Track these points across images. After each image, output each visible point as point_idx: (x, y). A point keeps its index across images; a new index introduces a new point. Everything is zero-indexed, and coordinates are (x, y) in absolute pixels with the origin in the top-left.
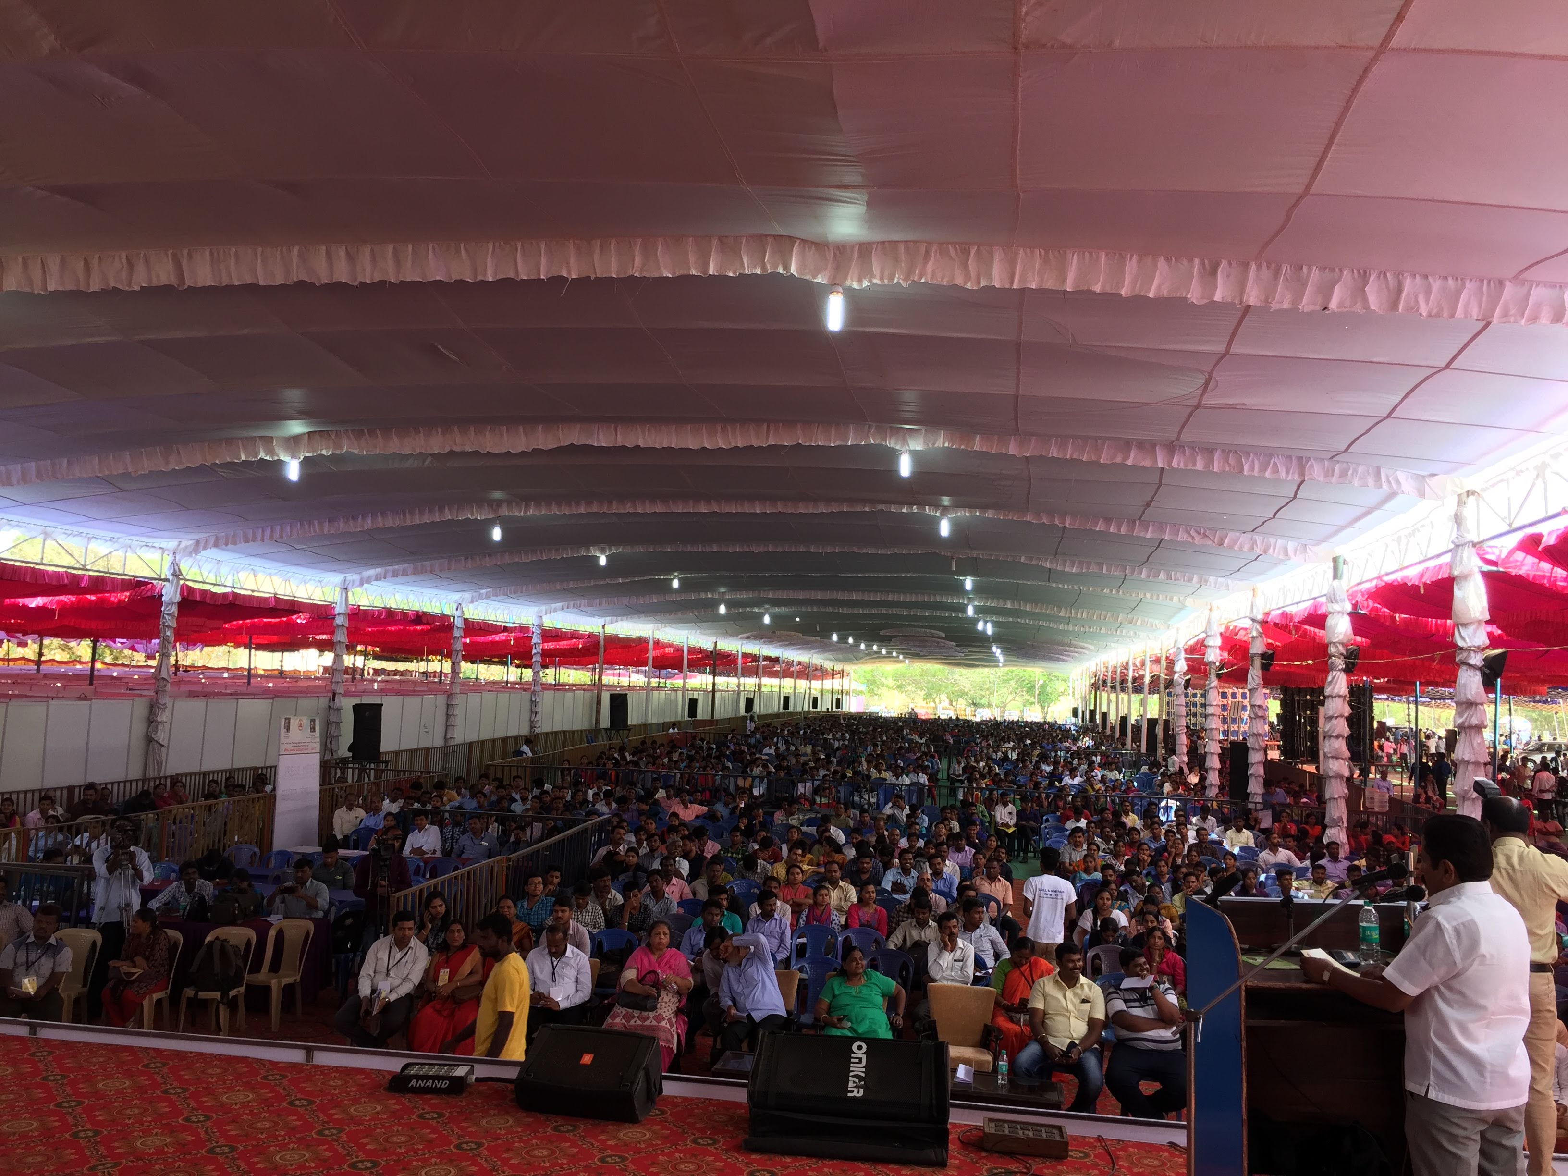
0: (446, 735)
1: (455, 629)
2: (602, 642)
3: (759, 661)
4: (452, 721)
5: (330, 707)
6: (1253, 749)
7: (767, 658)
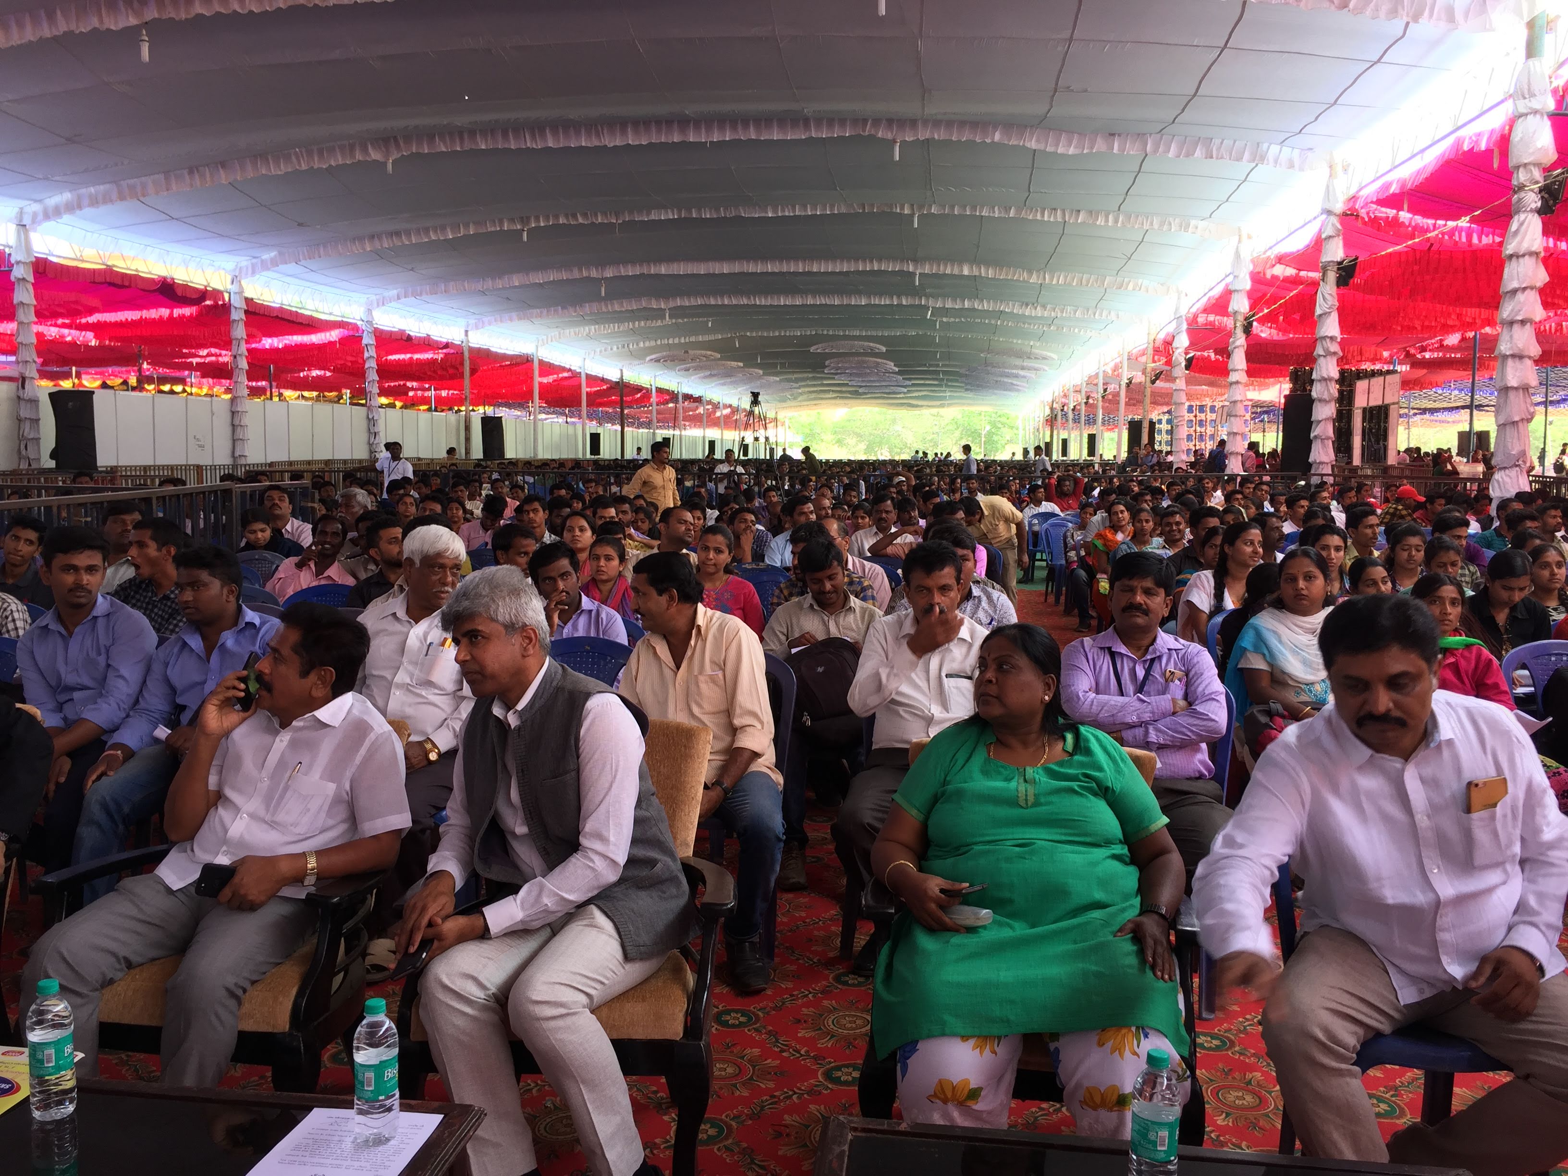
0: (233, 452)
1: (233, 310)
2: (466, 355)
3: (676, 402)
4: (240, 434)
5: (19, 397)
6: (1320, 400)
7: (688, 397)
